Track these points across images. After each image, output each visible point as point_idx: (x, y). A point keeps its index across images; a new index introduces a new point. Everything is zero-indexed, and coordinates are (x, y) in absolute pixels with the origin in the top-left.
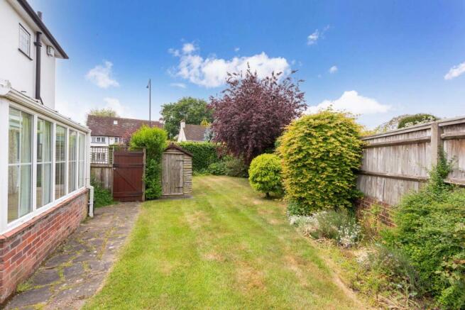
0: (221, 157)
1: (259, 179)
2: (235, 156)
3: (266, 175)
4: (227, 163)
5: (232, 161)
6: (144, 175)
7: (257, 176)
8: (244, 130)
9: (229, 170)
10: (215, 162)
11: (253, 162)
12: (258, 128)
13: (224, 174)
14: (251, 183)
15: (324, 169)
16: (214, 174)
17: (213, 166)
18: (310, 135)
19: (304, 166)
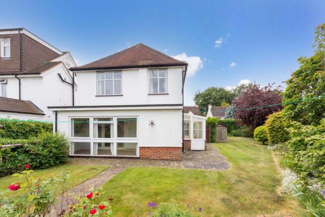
0: (239, 127)
1: (258, 136)
2: (247, 126)
3: (261, 134)
4: (243, 130)
5: (245, 129)
6: (210, 134)
7: (257, 135)
8: (252, 115)
9: (244, 134)
10: (235, 129)
11: (256, 129)
12: (259, 114)
13: (241, 136)
14: (255, 138)
15: (280, 131)
16: (235, 136)
17: (234, 131)
18: (275, 120)
19: (273, 130)
